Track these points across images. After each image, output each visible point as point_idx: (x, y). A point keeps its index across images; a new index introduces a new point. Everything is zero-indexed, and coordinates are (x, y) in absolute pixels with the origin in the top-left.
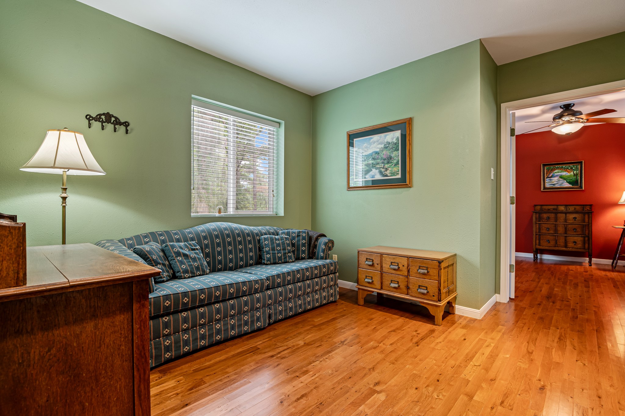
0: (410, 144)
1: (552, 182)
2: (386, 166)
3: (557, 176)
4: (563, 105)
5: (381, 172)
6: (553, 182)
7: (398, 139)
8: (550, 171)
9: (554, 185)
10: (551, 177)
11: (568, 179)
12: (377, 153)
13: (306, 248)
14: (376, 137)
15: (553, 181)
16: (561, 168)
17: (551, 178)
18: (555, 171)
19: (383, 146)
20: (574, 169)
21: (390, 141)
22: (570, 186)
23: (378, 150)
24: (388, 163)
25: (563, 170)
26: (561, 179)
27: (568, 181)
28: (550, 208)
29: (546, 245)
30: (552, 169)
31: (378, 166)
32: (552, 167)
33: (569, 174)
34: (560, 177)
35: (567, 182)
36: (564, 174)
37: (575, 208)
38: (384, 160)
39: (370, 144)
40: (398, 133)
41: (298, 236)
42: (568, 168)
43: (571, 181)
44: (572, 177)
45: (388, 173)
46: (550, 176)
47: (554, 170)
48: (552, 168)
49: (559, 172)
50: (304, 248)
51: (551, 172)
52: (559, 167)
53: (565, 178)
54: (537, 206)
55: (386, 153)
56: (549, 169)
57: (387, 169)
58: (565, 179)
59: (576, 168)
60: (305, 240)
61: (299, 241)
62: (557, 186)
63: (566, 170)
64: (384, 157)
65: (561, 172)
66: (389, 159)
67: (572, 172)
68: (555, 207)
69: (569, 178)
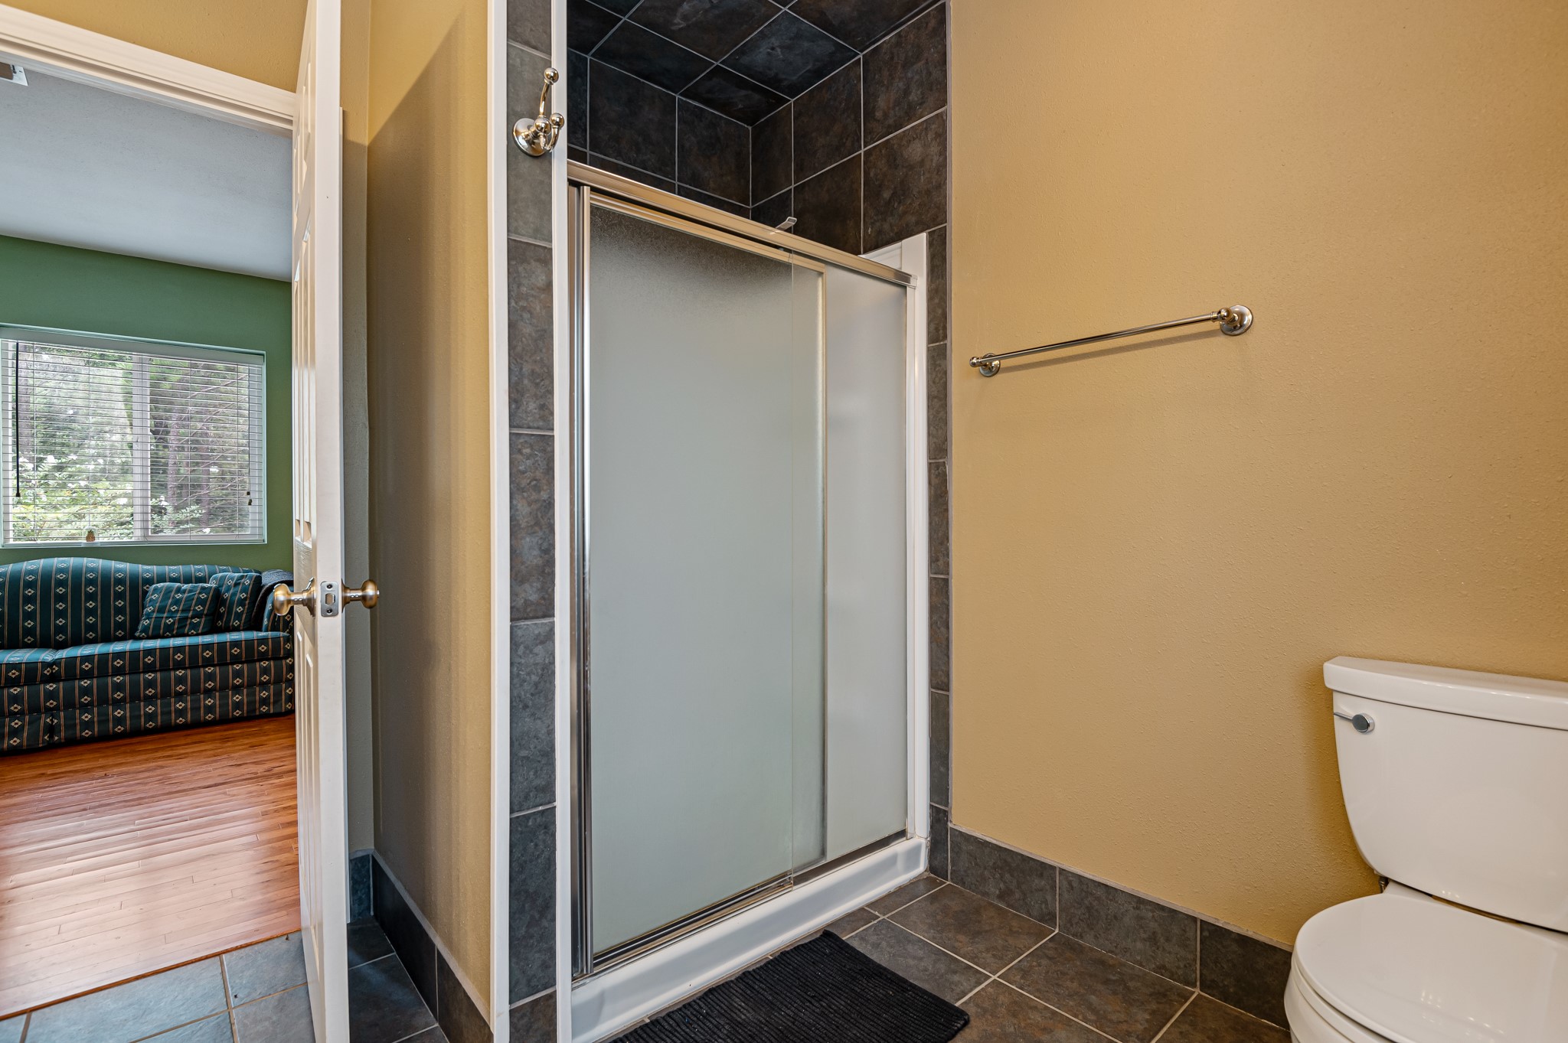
13: (244, 609)
41: (236, 584)
50: (240, 609)
60: (247, 593)
61: (234, 594)
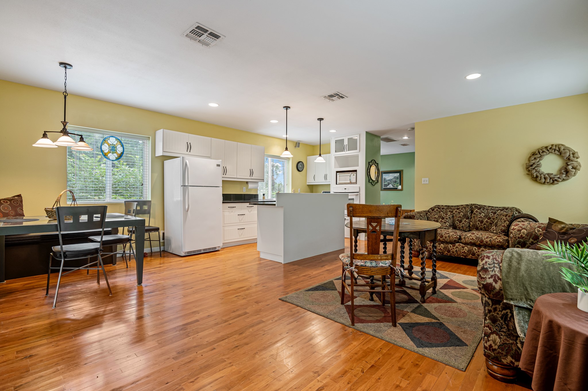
0: (402, 178)
2: (395, 184)
5: (393, 186)
7: (398, 176)
12: (391, 179)
14: (391, 174)
19: (393, 177)
21: (396, 176)
23: (392, 178)
24: (395, 183)
31: (392, 183)
38: (394, 182)
39: (389, 176)
40: (398, 174)
45: (395, 186)
55: (394, 180)
57: (395, 185)
64: (394, 181)
66: (396, 182)
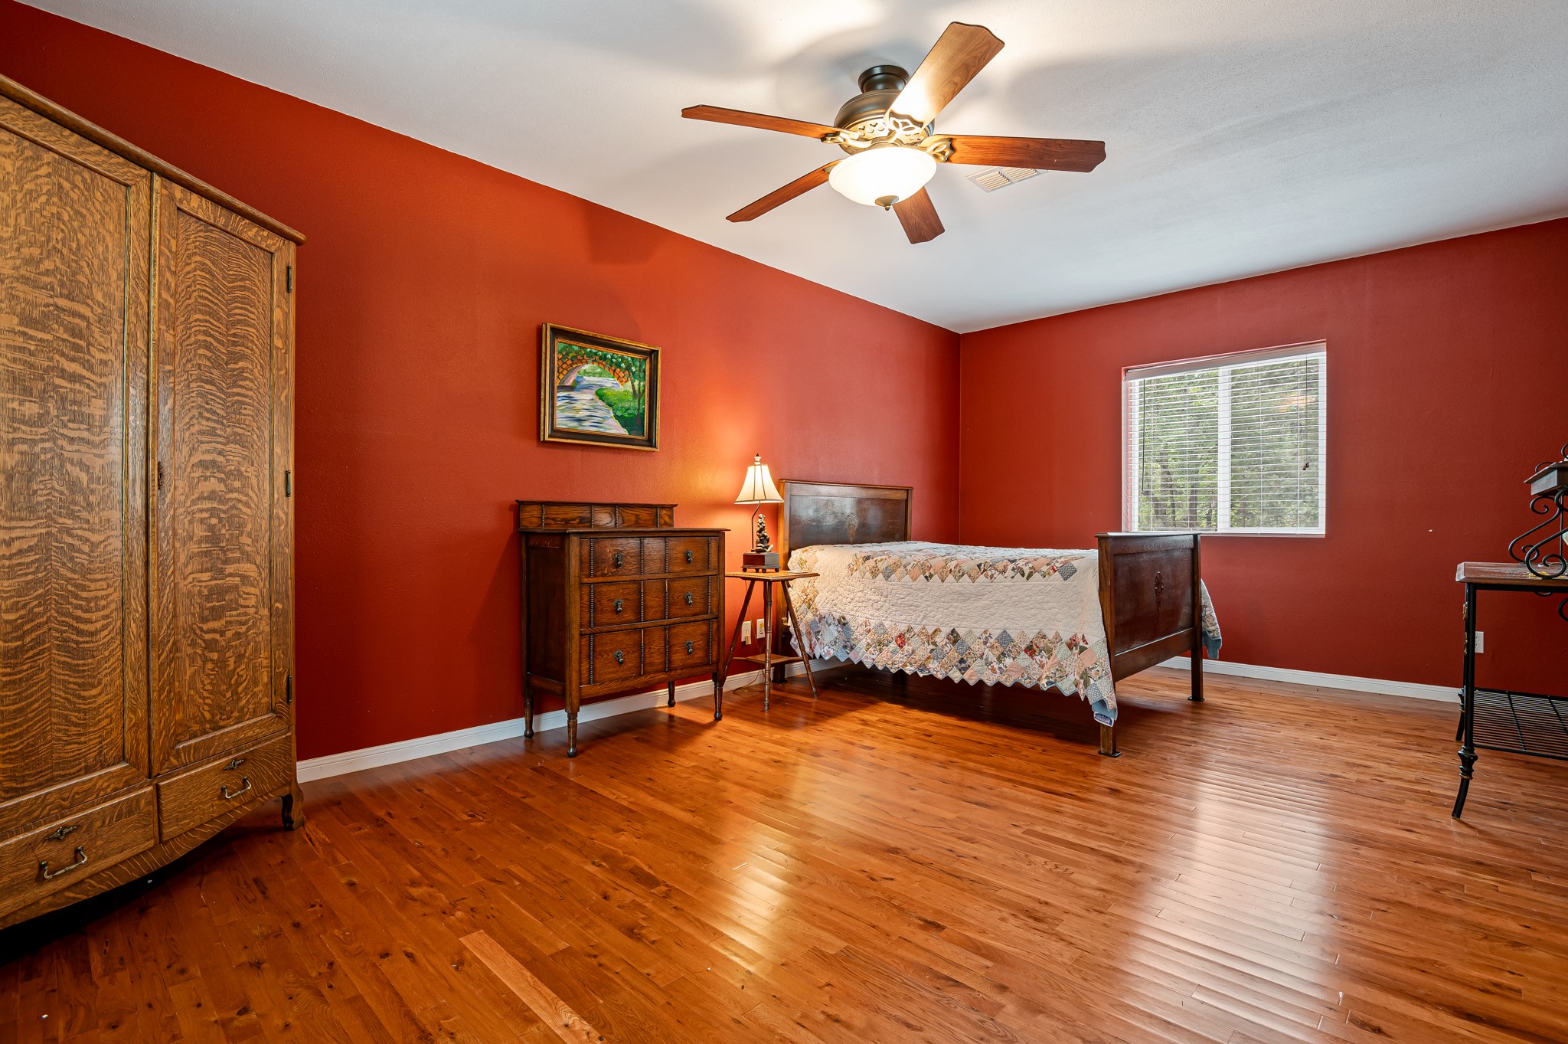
1: (573, 409)
3: (588, 387)
4: (883, 67)
6: (578, 411)
8: (570, 362)
9: (579, 420)
10: (571, 388)
11: (620, 405)
15: (578, 405)
16: (600, 358)
17: (573, 394)
18: (584, 368)
20: (633, 373)
22: (623, 432)
25: (607, 369)
26: (600, 403)
27: (619, 413)
28: (570, 516)
29: (611, 676)
30: (576, 357)
32: (576, 348)
33: (621, 388)
34: (597, 394)
35: (616, 417)
36: (609, 382)
37: (637, 516)
42: (618, 365)
43: (626, 415)
44: (628, 401)
46: (570, 383)
47: (583, 362)
48: (577, 352)
49: (594, 375)
51: (571, 365)
52: (596, 354)
53: (613, 400)
54: (528, 508)
56: (567, 354)
58: (610, 406)
59: (640, 370)
62: (587, 427)
63: (614, 371)
65: (600, 375)
67: (629, 383)
68: (584, 512)
69: (621, 400)
